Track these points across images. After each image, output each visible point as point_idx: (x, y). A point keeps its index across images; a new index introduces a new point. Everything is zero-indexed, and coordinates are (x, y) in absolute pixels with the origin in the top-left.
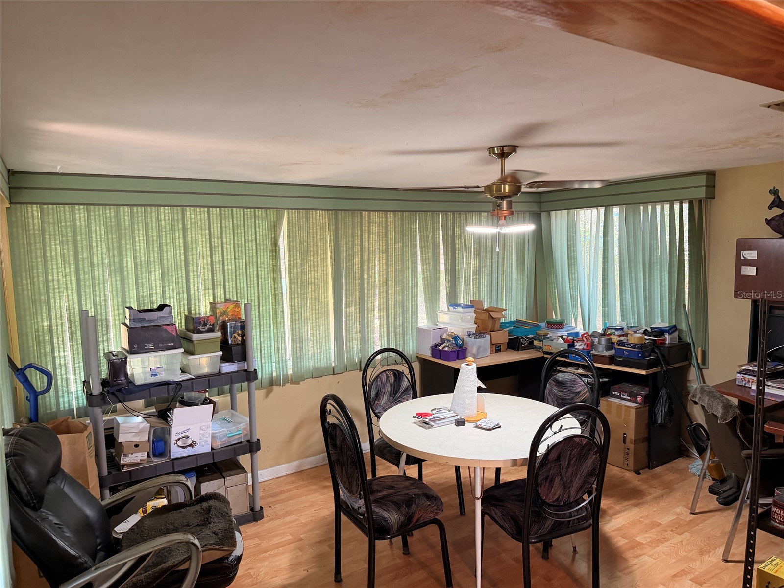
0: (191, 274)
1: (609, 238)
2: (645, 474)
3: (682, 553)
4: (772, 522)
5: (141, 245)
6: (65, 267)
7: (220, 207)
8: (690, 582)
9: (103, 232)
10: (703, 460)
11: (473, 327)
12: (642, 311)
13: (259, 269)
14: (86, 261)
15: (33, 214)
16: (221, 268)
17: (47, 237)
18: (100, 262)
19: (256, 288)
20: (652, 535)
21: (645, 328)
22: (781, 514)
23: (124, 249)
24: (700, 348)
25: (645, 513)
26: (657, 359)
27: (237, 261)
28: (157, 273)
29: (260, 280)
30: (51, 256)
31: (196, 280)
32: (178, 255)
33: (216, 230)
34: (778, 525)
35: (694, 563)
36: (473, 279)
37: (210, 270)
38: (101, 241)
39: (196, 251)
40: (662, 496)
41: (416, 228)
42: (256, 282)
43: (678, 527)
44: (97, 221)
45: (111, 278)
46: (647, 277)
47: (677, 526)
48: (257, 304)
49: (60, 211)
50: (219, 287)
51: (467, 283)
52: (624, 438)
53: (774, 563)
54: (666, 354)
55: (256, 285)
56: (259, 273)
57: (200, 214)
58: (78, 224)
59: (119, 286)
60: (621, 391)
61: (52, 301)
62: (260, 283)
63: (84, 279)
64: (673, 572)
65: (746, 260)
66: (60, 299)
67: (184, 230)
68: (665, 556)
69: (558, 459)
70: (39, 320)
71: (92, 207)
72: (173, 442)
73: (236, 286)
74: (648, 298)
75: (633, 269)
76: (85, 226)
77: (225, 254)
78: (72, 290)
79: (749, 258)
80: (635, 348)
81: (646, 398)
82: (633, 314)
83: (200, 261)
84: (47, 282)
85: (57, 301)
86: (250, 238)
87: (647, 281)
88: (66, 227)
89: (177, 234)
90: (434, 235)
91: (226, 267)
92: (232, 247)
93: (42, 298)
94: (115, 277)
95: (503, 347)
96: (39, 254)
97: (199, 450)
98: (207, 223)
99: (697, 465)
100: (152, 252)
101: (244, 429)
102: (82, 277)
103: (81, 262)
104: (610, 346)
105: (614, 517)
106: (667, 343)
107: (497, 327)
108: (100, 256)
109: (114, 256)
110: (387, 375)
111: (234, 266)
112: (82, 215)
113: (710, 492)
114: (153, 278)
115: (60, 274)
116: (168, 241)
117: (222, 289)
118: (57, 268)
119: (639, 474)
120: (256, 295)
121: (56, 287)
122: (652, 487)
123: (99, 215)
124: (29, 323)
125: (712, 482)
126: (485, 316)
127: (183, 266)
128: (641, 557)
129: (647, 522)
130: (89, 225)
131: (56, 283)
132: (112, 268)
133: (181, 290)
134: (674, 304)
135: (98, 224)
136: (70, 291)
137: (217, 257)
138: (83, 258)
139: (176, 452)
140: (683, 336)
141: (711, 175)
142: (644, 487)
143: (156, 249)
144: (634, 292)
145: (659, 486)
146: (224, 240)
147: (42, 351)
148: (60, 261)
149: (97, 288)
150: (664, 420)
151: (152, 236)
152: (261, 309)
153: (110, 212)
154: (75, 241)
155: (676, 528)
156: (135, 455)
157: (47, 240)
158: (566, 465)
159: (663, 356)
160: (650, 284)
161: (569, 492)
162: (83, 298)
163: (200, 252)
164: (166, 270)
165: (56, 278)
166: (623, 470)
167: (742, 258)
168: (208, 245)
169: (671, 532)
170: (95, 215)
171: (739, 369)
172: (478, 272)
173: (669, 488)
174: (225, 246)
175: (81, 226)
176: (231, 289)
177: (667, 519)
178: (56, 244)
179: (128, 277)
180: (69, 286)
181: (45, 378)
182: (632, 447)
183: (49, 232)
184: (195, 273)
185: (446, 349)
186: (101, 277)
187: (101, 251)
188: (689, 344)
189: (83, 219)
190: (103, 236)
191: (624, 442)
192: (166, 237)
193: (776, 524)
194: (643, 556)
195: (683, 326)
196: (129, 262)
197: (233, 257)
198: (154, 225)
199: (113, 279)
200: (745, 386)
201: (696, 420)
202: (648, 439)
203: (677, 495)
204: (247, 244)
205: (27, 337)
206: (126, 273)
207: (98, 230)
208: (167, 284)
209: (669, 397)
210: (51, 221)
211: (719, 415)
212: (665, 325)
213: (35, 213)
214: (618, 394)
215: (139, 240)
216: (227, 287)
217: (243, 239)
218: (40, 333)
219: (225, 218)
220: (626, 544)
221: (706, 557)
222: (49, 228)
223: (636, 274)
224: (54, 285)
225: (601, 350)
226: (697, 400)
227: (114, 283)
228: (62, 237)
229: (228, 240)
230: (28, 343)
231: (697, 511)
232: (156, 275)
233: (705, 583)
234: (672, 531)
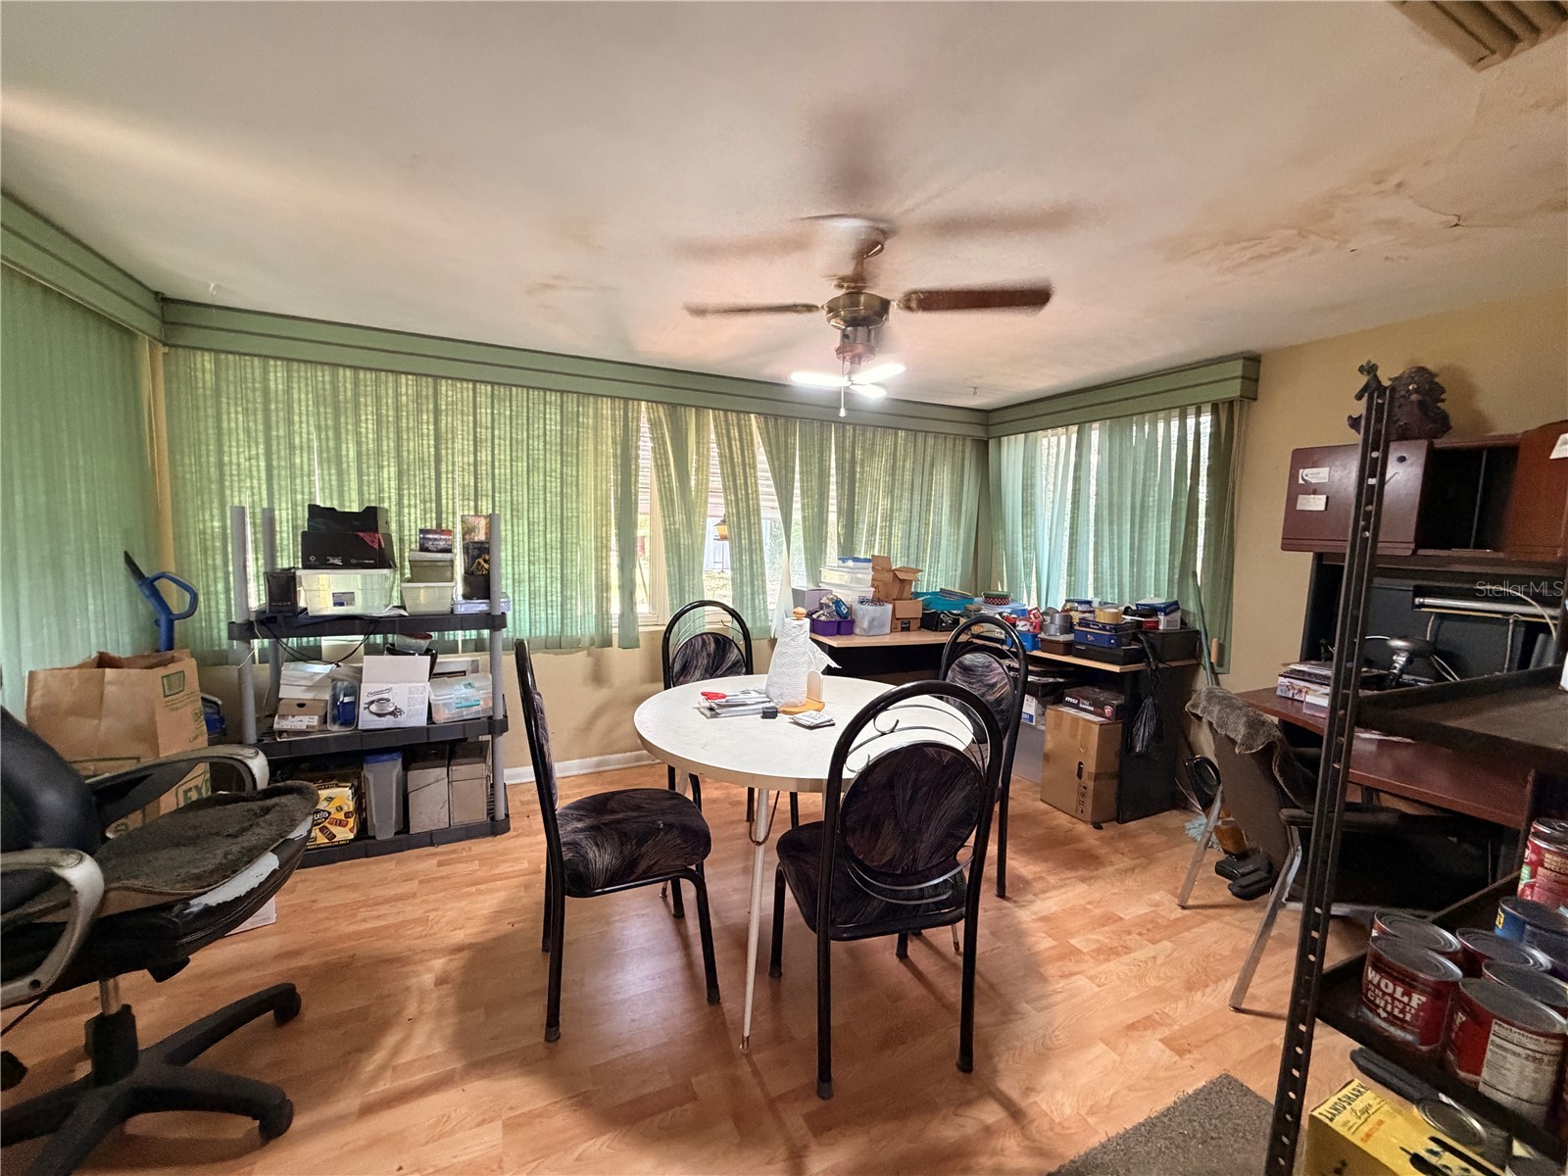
0: (444, 476)
1: (1083, 474)
2: (1111, 830)
3: (1153, 982)
4: (1365, 1010)
5: (368, 427)
6: (249, 447)
7: (493, 384)
8: (1160, 1044)
9: (311, 403)
10: (1207, 816)
11: (870, 592)
12: (1126, 580)
13: (548, 478)
14: (282, 441)
15: (203, 366)
16: (490, 471)
17: (224, 400)
18: (305, 445)
19: (542, 506)
20: (1101, 936)
21: (1127, 605)
22: (1398, 995)
23: (343, 431)
24: (1215, 640)
25: (1097, 896)
26: (1142, 650)
27: (514, 463)
28: (392, 469)
29: (548, 495)
30: (229, 429)
31: (450, 485)
32: (426, 446)
33: (484, 415)
34: (1384, 1025)
35: (1173, 1006)
36: (881, 527)
37: (472, 473)
38: (308, 415)
39: (453, 443)
40: (1133, 869)
41: (795, 444)
42: (542, 497)
43: (1152, 928)
44: (303, 385)
45: (322, 469)
46: (1137, 530)
47: (1150, 926)
48: (541, 528)
49: (245, 366)
50: (484, 498)
51: (872, 532)
52: (1080, 770)
53: (1359, 1104)
54: (1158, 644)
55: (541, 501)
56: (548, 484)
57: (462, 392)
58: (272, 385)
59: (334, 483)
60: (1079, 696)
61: (228, 492)
62: (548, 499)
63: (279, 466)
64: (1129, 1018)
65: (1307, 484)
66: (240, 491)
67: (437, 412)
68: (1118, 982)
69: (890, 784)
70: (207, 517)
71: (295, 365)
72: (362, 705)
73: (512, 500)
74: (1137, 562)
75: (1115, 518)
76: (284, 391)
77: (496, 452)
78: (259, 480)
79: (1313, 481)
80: (1106, 630)
81: (1118, 710)
82: (1112, 587)
83: (458, 459)
84: (220, 465)
85: (236, 494)
86: (536, 433)
87: (1137, 535)
88: (254, 390)
89: (425, 417)
90: (822, 456)
91: (497, 471)
92: (508, 443)
93: (213, 486)
94: (329, 469)
95: (915, 624)
96: (210, 424)
97: (404, 721)
98: (471, 405)
99: (1199, 825)
100: (384, 439)
101: (485, 700)
102: (275, 463)
103: (274, 443)
104: (1068, 626)
105: (1042, 896)
106: (1161, 627)
107: (906, 594)
108: (305, 436)
109: (327, 439)
110: (703, 640)
111: (508, 471)
112: (279, 375)
113: (1218, 872)
114: (386, 476)
115: (242, 456)
116: (411, 425)
117: (490, 501)
118: (238, 446)
119: (1101, 828)
120: (542, 515)
121: (235, 472)
122: (1116, 851)
123: (306, 378)
124: (191, 521)
125: (1222, 856)
126: (888, 577)
127: (433, 464)
128: (1074, 978)
129: (1098, 912)
130: (289, 390)
131: (234, 467)
132: (325, 455)
133: (427, 497)
134: (1177, 571)
135: (303, 389)
136: (255, 482)
137: (484, 455)
138: (278, 436)
139: (367, 720)
140: (1190, 620)
141: (1252, 362)
142: (1103, 851)
143: (391, 435)
144: (1116, 553)
145: (1130, 851)
146: (496, 432)
147: (210, 562)
148: (241, 436)
149: (298, 481)
150: (1147, 747)
151: (387, 416)
152: (548, 536)
153: (324, 375)
154: (267, 411)
155: (1148, 930)
156: (297, 718)
157: (224, 405)
158: (908, 798)
159: (1152, 647)
160: (1140, 540)
161: (914, 851)
162: (277, 496)
163: (458, 446)
164: (405, 467)
165: (235, 460)
166: (1074, 820)
167: (1301, 481)
168: (471, 437)
169: (1138, 937)
170: (299, 377)
171: (1283, 670)
172: (889, 518)
173: (1147, 857)
174: (496, 441)
175: (277, 391)
176: (503, 503)
177: (1134, 910)
178: (237, 413)
179: (348, 470)
180: (255, 473)
181: (188, 597)
182: (1091, 784)
183: (228, 394)
184: (450, 475)
185: (823, 618)
186: (306, 467)
187: (306, 429)
188: (1198, 632)
189: (280, 380)
190: (311, 408)
191: (1080, 776)
192: (408, 419)
193: (1378, 1021)
194: (1078, 976)
195: (1191, 606)
196: (350, 450)
197: (508, 458)
198: (390, 401)
199: (326, 472)
200: (1292, 699)
201: (1202, 752)
202: (1120, 776)
203: (1160, 870)
204: (531, 442)
205: (189, 540)
206: (345, 465)
207: (303, 397)
208: (406, 486)
209: (1157, 708)
210: (231, 378)
211: (1239, 739)
212: (1160, 601)
213: (207, 365)
214: (1075, 701)
215: (367, 420)
216: (497, 499)
217: (525, 433)
218: (208, 537)
219: (499, 401)
220: (1053, 948)
221: (1198, 996)
222: (228, 388)
223: (1120, 526)
224: (231, 470)
225: (1054, 632)
226: (1199, 713)
227: (327, 478)
228: (247, 402)
229: (502, 432)
230: (189, 549)
231: (1190, 902)
232: (390, 471)
233: (1190, 1052)
234: (1140, 934)
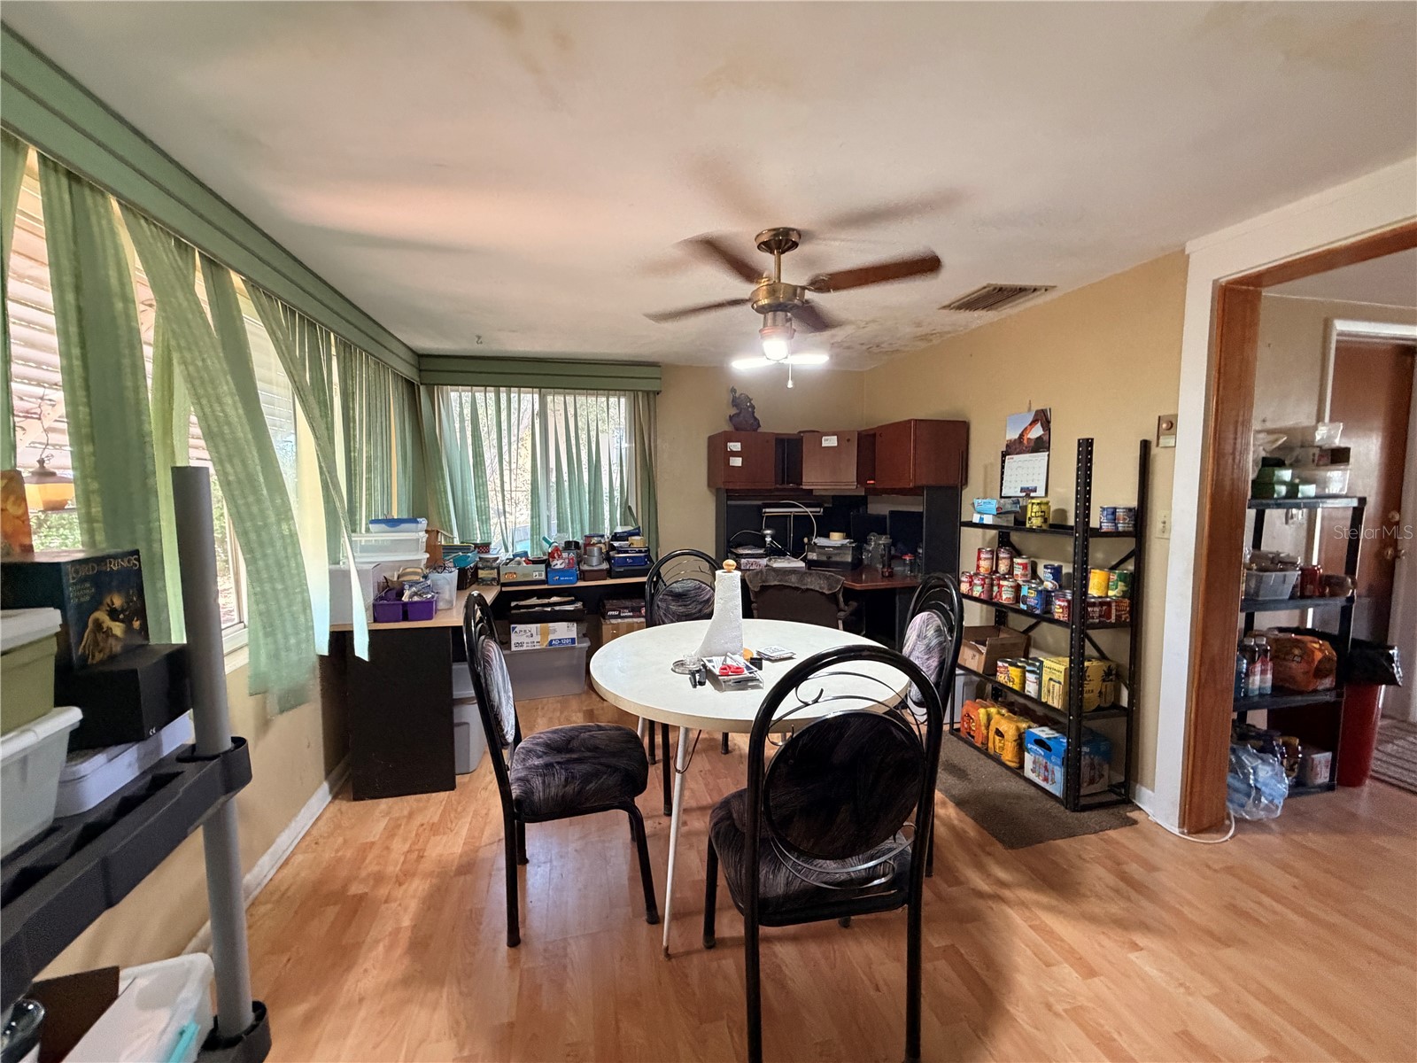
65: (732, 451)
79: (734, 450)
80: (641, 553)
167: (729, 450)
214: (617, 613)
